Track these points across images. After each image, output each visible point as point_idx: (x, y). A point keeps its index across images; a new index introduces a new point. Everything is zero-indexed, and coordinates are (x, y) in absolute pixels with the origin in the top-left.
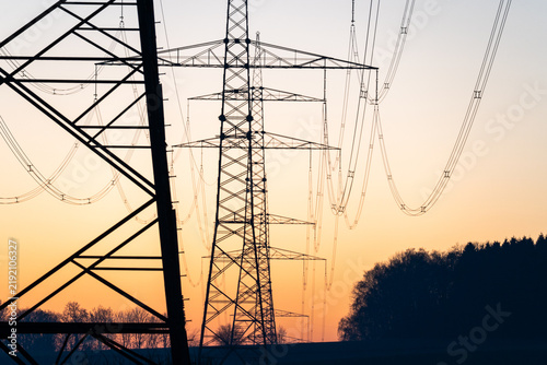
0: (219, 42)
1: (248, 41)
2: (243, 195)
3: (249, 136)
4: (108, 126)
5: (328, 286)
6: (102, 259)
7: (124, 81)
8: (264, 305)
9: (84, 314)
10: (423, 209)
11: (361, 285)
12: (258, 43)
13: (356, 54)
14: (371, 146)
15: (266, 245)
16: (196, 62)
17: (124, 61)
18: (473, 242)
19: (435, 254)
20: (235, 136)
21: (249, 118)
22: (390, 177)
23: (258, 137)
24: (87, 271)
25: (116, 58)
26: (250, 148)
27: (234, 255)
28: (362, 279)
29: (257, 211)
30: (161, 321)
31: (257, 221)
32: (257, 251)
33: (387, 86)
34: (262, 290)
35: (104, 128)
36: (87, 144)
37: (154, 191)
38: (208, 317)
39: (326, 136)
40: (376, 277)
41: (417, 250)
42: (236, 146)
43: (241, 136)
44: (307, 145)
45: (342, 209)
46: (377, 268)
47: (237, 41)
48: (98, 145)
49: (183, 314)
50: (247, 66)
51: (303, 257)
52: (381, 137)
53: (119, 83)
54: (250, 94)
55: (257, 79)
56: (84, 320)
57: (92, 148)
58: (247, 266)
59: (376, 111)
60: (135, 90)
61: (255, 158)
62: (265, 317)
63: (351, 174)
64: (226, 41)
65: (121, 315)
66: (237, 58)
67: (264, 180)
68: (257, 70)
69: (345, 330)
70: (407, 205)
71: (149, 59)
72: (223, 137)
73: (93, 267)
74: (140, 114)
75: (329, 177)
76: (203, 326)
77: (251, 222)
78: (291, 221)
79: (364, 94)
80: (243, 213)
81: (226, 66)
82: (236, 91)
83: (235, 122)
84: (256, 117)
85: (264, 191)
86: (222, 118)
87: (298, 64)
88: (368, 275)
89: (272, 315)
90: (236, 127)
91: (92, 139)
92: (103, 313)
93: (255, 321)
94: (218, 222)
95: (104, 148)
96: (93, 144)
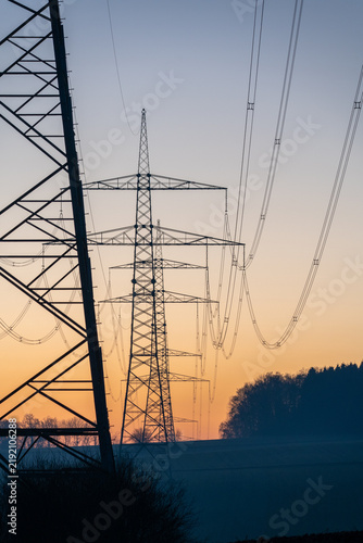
0: (130, 228)
1: (152, 226)
2: (150, 336)
3: (153, 294)
4: (52, 288)
5: (211, 400)
6: (49, 383)
7: (63, 256)
8: (166, 414)
9: (37, 422)
10: (278, 345)
11: (235, 399)
12: (158, 228)
13: (229, 235)
14: (241, 300)
15: (167, 372)
16: (115, 242)
17: (63, 242)
18: (314, 367)
19: (287, 376)
20: (143, 294)
21: (153, 281)
22: (254, 322)
23: (160, 295)
24: (39, 391)
25: (57, 240)
26: (154, 302)
27: (144, 379)
28: (236, 394)
29: (159, 347)
30: (92, 427)
31: (159, 354)
32: (160, 377)
33: (251, 257)
34: (165, 403)
35: (49, 290)
36: (37, 301)
37: (85, 334)
38: (126, 423)
39: (208, 293)
40: (245, 393)
41: (274, 374)
42: (144, 301)
43: (148, 294)
44: (194, 300)
45: (220, 345)
46: (246, 386)
47: (144, 226)
48: (46, 302)
49: (107, 421)
50: (151, 244)
51: (193, 379)
52: (247, 293)
53: (59, 257)
54: (153, 264)
55: (158, 253)
56: (37, 427)
57: (41, 304)
58: (153, 386)
59: (244, 275)
60: (71, 263)
61: (158, 309)
62: (166, 423)
63: (227, 320)
64: (136, 226)
65: (64, 423)
66: (144, 238)
67: (165, 325)
68: (159, 247)
69: (224, 431)
70: (267, 341)
71: (81, 241)
72: (134, 294)
73: (42, 389)
74: (74, 280)
75: (211, 322)
76: (123, 429)
77: (156, 355)
78: (184, 354)
79: (235, 263)
80: (149, 349)
81: (136, 244)
82: (144, 262)
83: (143, 284)
84: (158, 281)
85: (164, 333)
86: (134, 281)
87: (188, 241)
88: (239, 392)
89: (172, 421)
90: (144, 288)
91: (41, 298)
92: (50, 421)
93: (160, 425)
94: (132, 356)
95: (49, 304)
96: (41, 301)
